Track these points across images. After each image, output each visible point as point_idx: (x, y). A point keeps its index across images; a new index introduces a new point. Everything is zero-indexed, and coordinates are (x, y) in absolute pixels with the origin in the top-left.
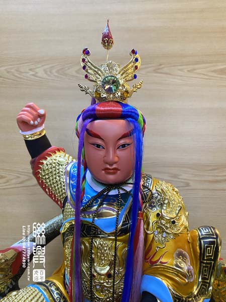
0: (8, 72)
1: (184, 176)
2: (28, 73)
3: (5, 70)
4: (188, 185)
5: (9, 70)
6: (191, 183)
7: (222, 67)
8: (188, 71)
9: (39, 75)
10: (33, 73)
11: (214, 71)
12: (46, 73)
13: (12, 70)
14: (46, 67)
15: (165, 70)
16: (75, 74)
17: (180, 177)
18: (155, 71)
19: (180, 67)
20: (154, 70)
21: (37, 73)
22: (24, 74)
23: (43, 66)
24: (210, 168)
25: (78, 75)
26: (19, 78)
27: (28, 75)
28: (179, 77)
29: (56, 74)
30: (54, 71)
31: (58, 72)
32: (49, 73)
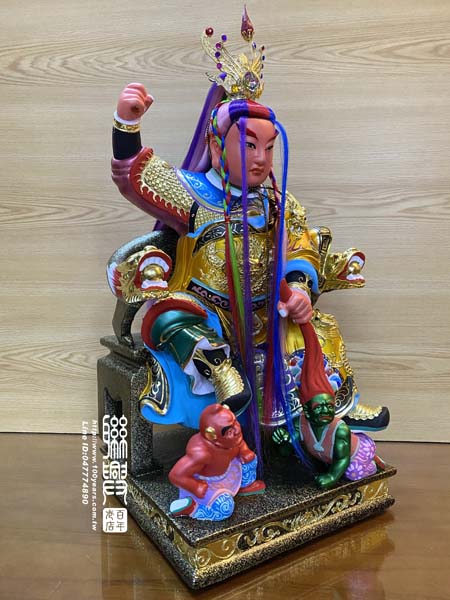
0: (85, 63)
1: (329, 201)
2: (114, 63)
3: (81, 60)
4: (333, 212)
5: (86, 60)
6: (337, 210)
7: (389, 46)
8: (341, 53)
9: (130, 66)
10: (121, 64)
11: (378, 53)
12: (139, 62)
13: (91, 61)
14: (138, 54)
15: (307, 53)
16: (180, 63)
17: (325, 202)
18: (294, 56)
19: (329, 48)
20: (292, 55)
21: (126, 63)
22: (108, 66)
23: (133, 52)
24: (364, 190)
25: (185, 65)
26: (102, 72)
27: (114, 66)
28: (327, 64)
29: (153, 65)
30: (150, 60)
31: (155, 61)
32: (143, 63)
